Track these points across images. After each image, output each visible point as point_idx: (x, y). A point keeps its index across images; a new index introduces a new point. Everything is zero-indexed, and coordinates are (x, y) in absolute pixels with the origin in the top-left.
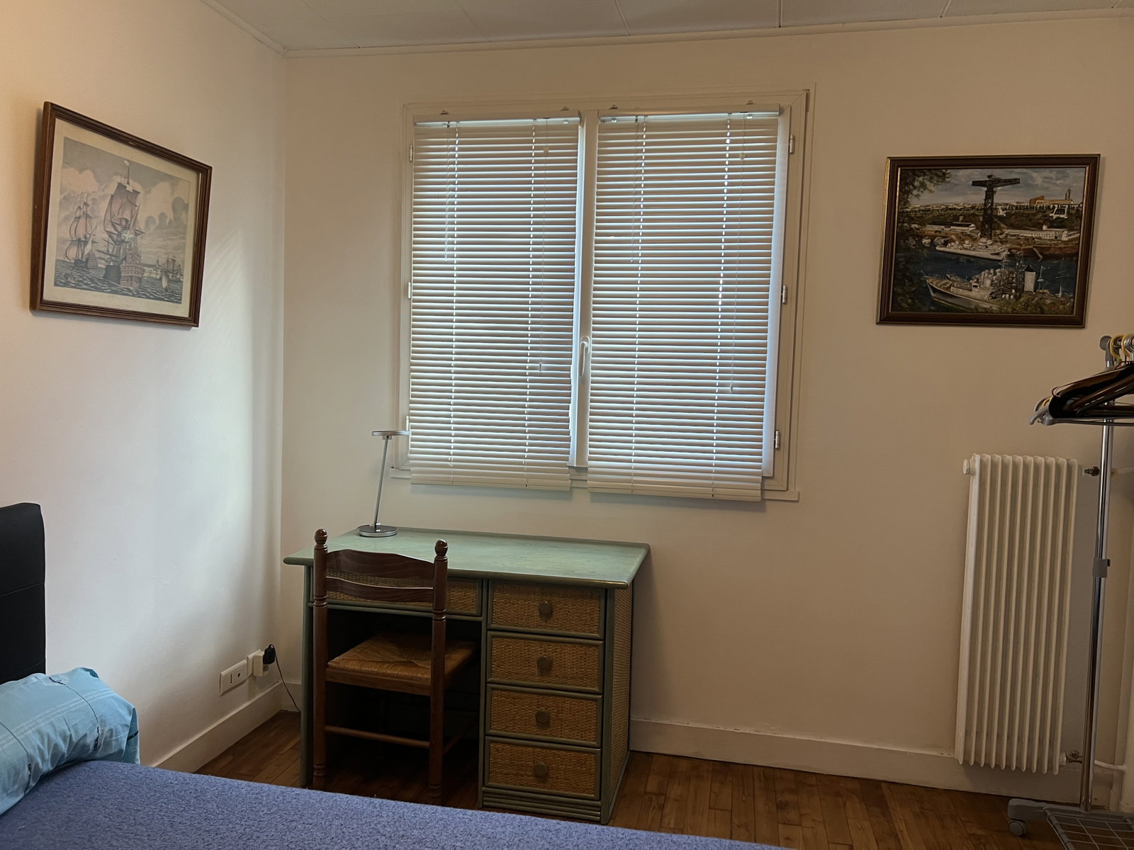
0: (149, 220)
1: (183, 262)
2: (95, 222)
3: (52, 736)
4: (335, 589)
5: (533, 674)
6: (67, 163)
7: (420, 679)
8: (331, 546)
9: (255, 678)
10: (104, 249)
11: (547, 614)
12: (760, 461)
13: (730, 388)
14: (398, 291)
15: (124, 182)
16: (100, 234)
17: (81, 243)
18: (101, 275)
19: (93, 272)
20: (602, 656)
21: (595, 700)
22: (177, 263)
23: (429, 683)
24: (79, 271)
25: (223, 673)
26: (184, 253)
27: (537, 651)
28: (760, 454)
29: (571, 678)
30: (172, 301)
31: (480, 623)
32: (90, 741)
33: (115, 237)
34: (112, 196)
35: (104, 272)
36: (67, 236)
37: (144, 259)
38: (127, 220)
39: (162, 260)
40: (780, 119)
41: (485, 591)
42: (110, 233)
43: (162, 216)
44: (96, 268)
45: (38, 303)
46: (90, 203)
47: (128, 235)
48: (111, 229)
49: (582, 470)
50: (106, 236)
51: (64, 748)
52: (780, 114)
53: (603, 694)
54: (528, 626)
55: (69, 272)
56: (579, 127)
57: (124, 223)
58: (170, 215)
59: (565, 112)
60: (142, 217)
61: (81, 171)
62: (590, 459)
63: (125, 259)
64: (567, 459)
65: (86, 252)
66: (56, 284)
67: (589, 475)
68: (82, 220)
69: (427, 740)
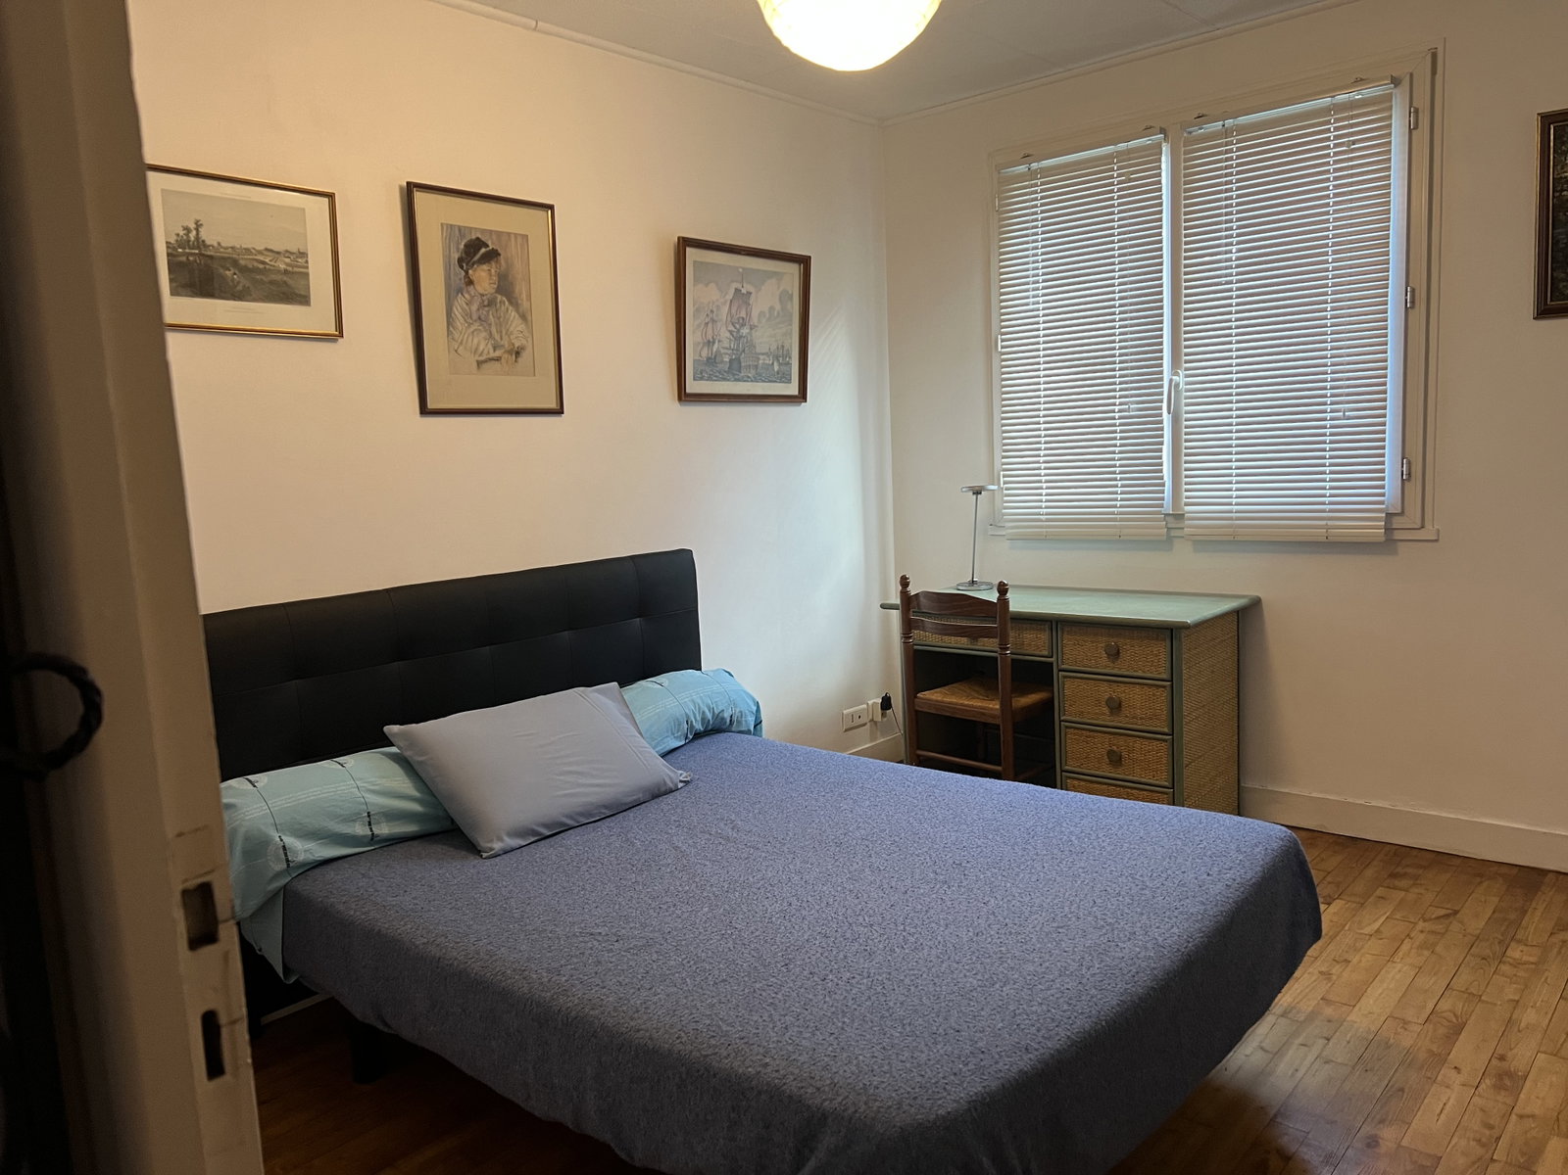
0: (762, 314)
1: (791, 346)
2: (719, 324)
3: (701, 705)
4: (917, 628)
5: (1104, 714)
6: (696, 281)
7: (992, 709)
8: (913, 590)
9: (876, 723)
10: (728, 346)
11: (1115, 654)
12: (1383, 495)
13: (1342, 414)
14: (990, 346)
15: (739, 286)
16: (724, 334)
17: (710, 343)
18: (726, 368)
19: (720, 366)
20: (1169, 698)
21: (1165, 741)
22: (786, 348)
23: (998, 713)
24: (711, 366)
25: (845, 712)
26: (791, 338)
27: (1106, 691)
28: (1383, 487)
29: (1141, 719)
30: (783, 382)
31: (1052, 664)
32: (727, 715)
33: (735, 334)
34: (731, 301)
35: (728, 366)
36: (700, 340)
37: (758, 350)
38: (743, 319)
39: (774, 348)
40: (1397, 92)
41: (1054, 633)
42: (731, 332)
43: (772, 308)
44: (722, 362)
45: (684, 396)
46: (715, 310)
47: (745, 331)
48: (731, 328)
49: (1180, 517)
50: (728, 335)
51: (709, 716)
52: (1395, 87)
53: (1172, 735)
54: (1097, 667)
55: (703, 368)
56: (1164, 144)
57: (741, 321)
58: (778, 307)
59: (1148, 130)
60: (755, 313)
61: (707, 285)
62: (1187, 504)
63: (744, 351)
64: (1162, 506)
65: (715, 350)
66: (694, 379)
67: (1186, 522)
68: (710, 325)
69: (999, 765)
